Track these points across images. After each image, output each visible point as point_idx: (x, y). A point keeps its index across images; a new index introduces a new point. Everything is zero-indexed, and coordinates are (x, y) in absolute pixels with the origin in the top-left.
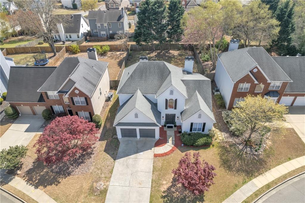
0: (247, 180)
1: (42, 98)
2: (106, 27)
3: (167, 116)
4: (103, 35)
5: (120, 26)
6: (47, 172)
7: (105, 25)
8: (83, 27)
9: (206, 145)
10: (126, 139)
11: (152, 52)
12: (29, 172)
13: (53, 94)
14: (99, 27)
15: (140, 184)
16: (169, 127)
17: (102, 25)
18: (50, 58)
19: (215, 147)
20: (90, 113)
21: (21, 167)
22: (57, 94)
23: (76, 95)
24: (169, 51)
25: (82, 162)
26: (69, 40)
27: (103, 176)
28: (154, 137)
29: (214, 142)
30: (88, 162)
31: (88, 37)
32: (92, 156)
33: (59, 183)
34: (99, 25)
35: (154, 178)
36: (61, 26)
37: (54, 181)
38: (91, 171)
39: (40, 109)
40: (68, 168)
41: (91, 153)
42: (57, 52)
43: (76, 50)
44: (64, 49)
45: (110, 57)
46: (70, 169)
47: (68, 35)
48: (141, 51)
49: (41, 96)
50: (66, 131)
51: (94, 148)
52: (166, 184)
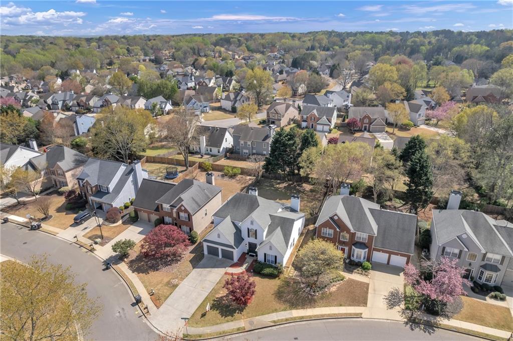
0: (288, 308)
1: (158, 209)
2: (249, 145)
3: (250, 244)
4: (245, 153)
5: (265, 146)
6: (143, 265)
7: (249, 143)
8: (226, 141)
9: (272, 276)
10: (211, 256)
11: (283, 183)
12: (132, 262)
13: (166, 206)
14: (242, 144)
15: (203, 288)
16: (251, 255)
17: (245, 143)
18: (182, 172)
19: (279, 280)
20: (190, 229)
21: (128, 257)
22: (170, 208)
23: (182, 211)
24: (302, 184)
25: (169, 265)
26: (208, 154)
27: (180, 276)
28: (233, 260)
29: (282, 276)
30: (174, 265)
31: (228, 154)
32: (179, 262)
33: (149, 273)
34: (242, 142)
35: (216, 288)
36: (203, 138)
37: (145, 271)
38: (173, 272)
39: (154, 217)
40: (158, 266)
41: (179, 261)
42: (189, 166)
43: (208, 168)
44: (197, 165)
45: (238, 180)
46: (159, 267)
47: (209, 148)
48: (272, 179)
49: (158, 207)
50: (164, 235)
51: (183, 257)
52: (223, 294)
